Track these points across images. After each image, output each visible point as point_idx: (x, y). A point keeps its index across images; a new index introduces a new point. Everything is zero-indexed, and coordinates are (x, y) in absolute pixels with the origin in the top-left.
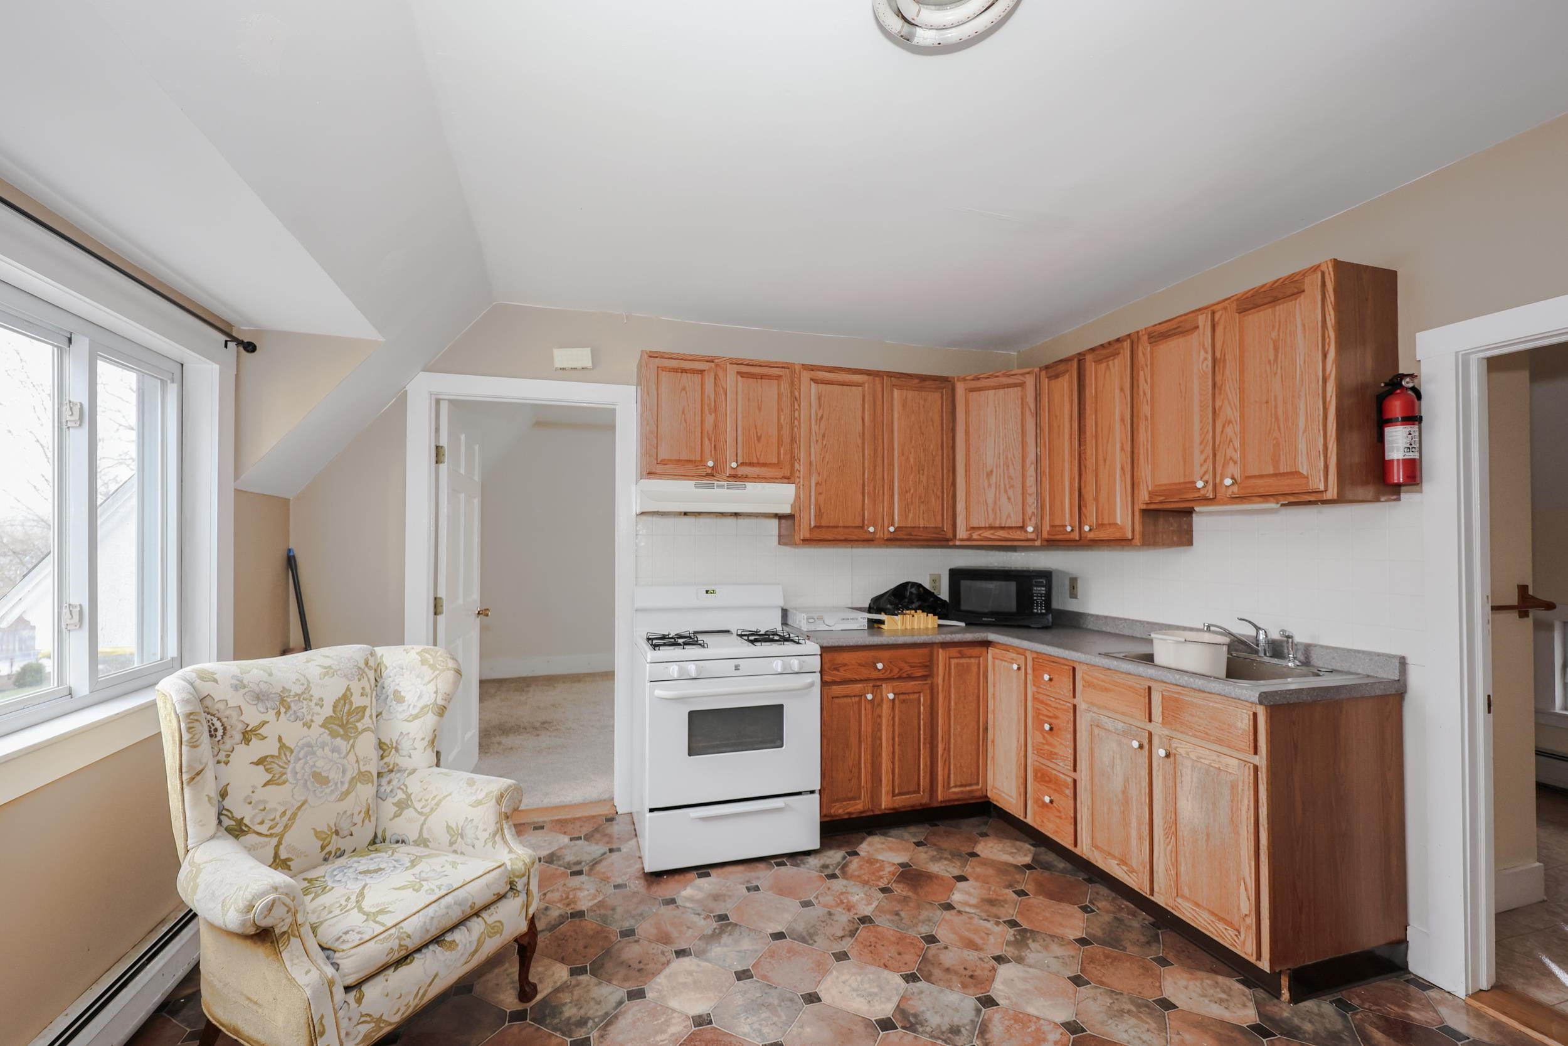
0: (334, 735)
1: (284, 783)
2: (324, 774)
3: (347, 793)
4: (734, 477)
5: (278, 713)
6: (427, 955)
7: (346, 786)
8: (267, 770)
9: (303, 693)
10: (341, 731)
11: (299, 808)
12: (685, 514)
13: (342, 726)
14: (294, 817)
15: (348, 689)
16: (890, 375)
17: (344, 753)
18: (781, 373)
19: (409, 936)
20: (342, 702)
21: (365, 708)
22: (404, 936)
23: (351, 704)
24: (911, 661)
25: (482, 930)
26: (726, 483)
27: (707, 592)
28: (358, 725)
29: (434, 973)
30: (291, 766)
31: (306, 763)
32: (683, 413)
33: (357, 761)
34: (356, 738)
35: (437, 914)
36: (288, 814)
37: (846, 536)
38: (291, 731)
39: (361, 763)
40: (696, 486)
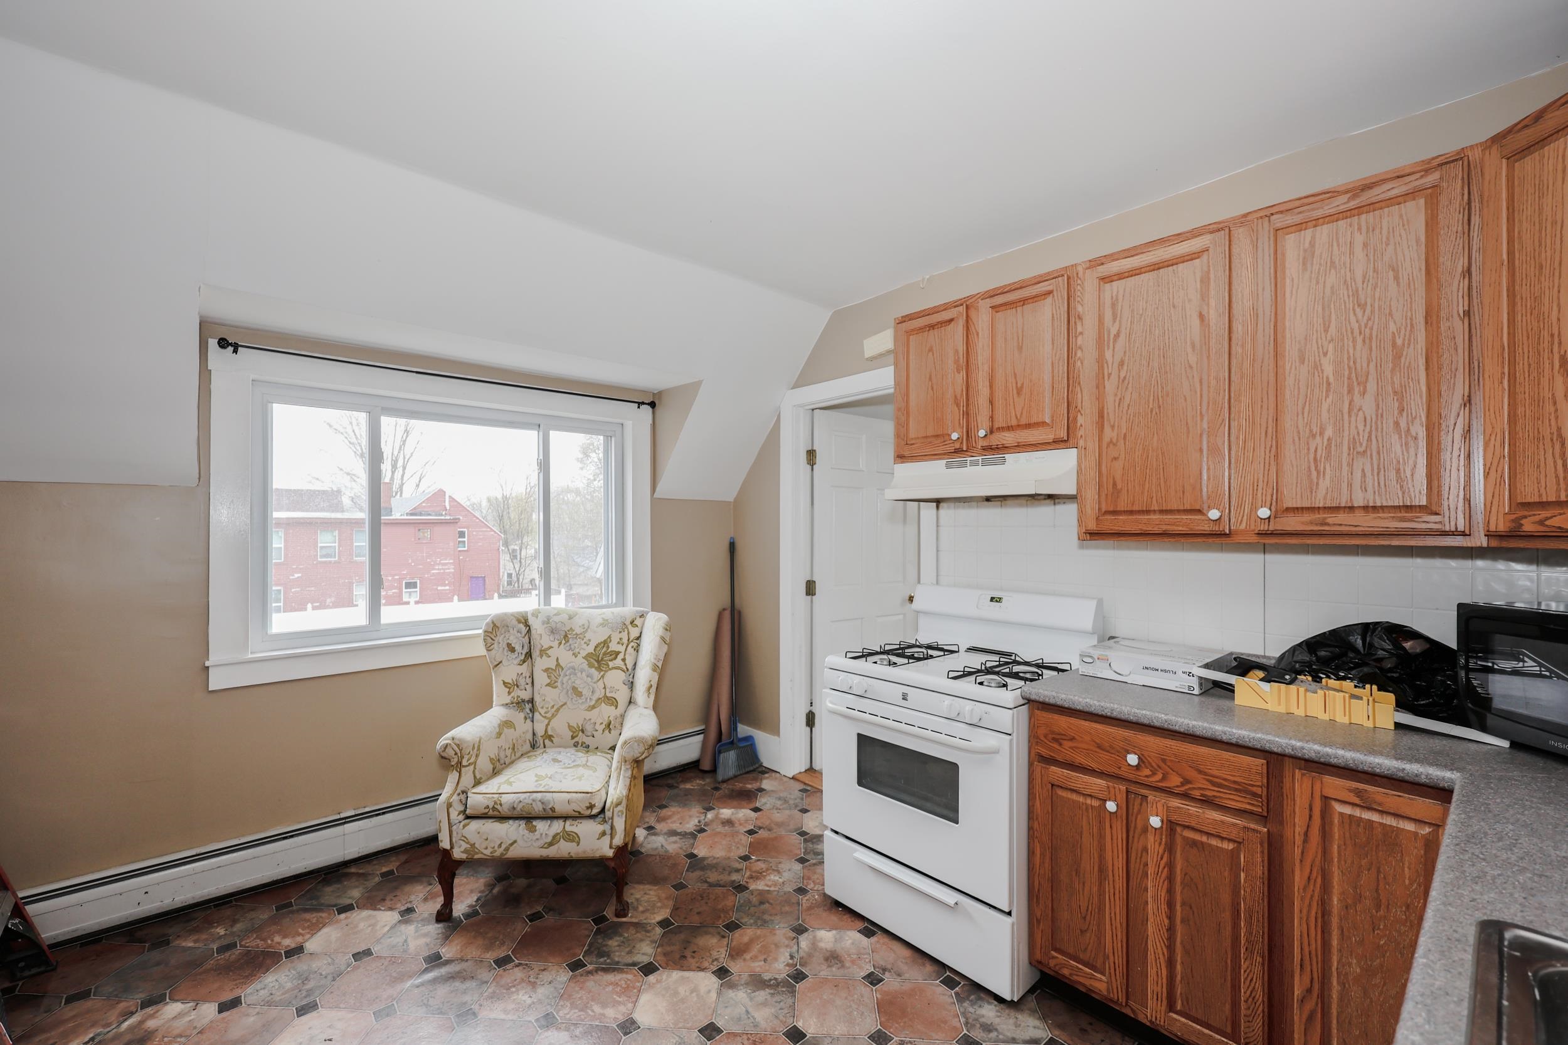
0: (590, 666)
1: (556, 687)
2: (579, 690)
3: (593, 707)
4: (989, 449)
5: (560, 643)
6: (515, 825)
7: (593, 703)
8: (548, 676)
9: (581, 634)
10: (596, 665)
11: (562, 706)
12: (988, 499)
13: (598, 661)
14: (558, 710)
15: (610, 637)
16: (1269, 213)
17: (595, 680)
18: (1050, 288)
19: (501, 805)
20: (602, 645)
21: (618, 653)
22: (498, 802)
23: (608, 647)
24: (1216, 773)
25: (559, 831)
26: (980, 458)
27: (992, 599)
28: (610, 663)
29: (514, 839)
30: (561, 677)
31: (570, 679)
32: (930, 379)
33: (605, 688)
34: (606, 671)
35: (526, 801)
36: (555, 708)
37: (1164, 528)
38: (565, 656)
39: (608, 690)
40: (948, 466)
